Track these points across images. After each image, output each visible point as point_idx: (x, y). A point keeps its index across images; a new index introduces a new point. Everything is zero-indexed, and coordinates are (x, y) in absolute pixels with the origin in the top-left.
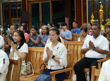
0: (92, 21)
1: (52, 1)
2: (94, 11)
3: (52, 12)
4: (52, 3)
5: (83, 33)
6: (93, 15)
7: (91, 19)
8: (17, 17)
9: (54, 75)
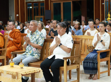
0: (109, 19)
1: (72, 1)
2: (110, 11)
3: (72, 11)
4: (72, 3)
5: (109, 27)
6: (110, 14)
7: (108, 17)
8: (39, 15)
9: (100, 53)
